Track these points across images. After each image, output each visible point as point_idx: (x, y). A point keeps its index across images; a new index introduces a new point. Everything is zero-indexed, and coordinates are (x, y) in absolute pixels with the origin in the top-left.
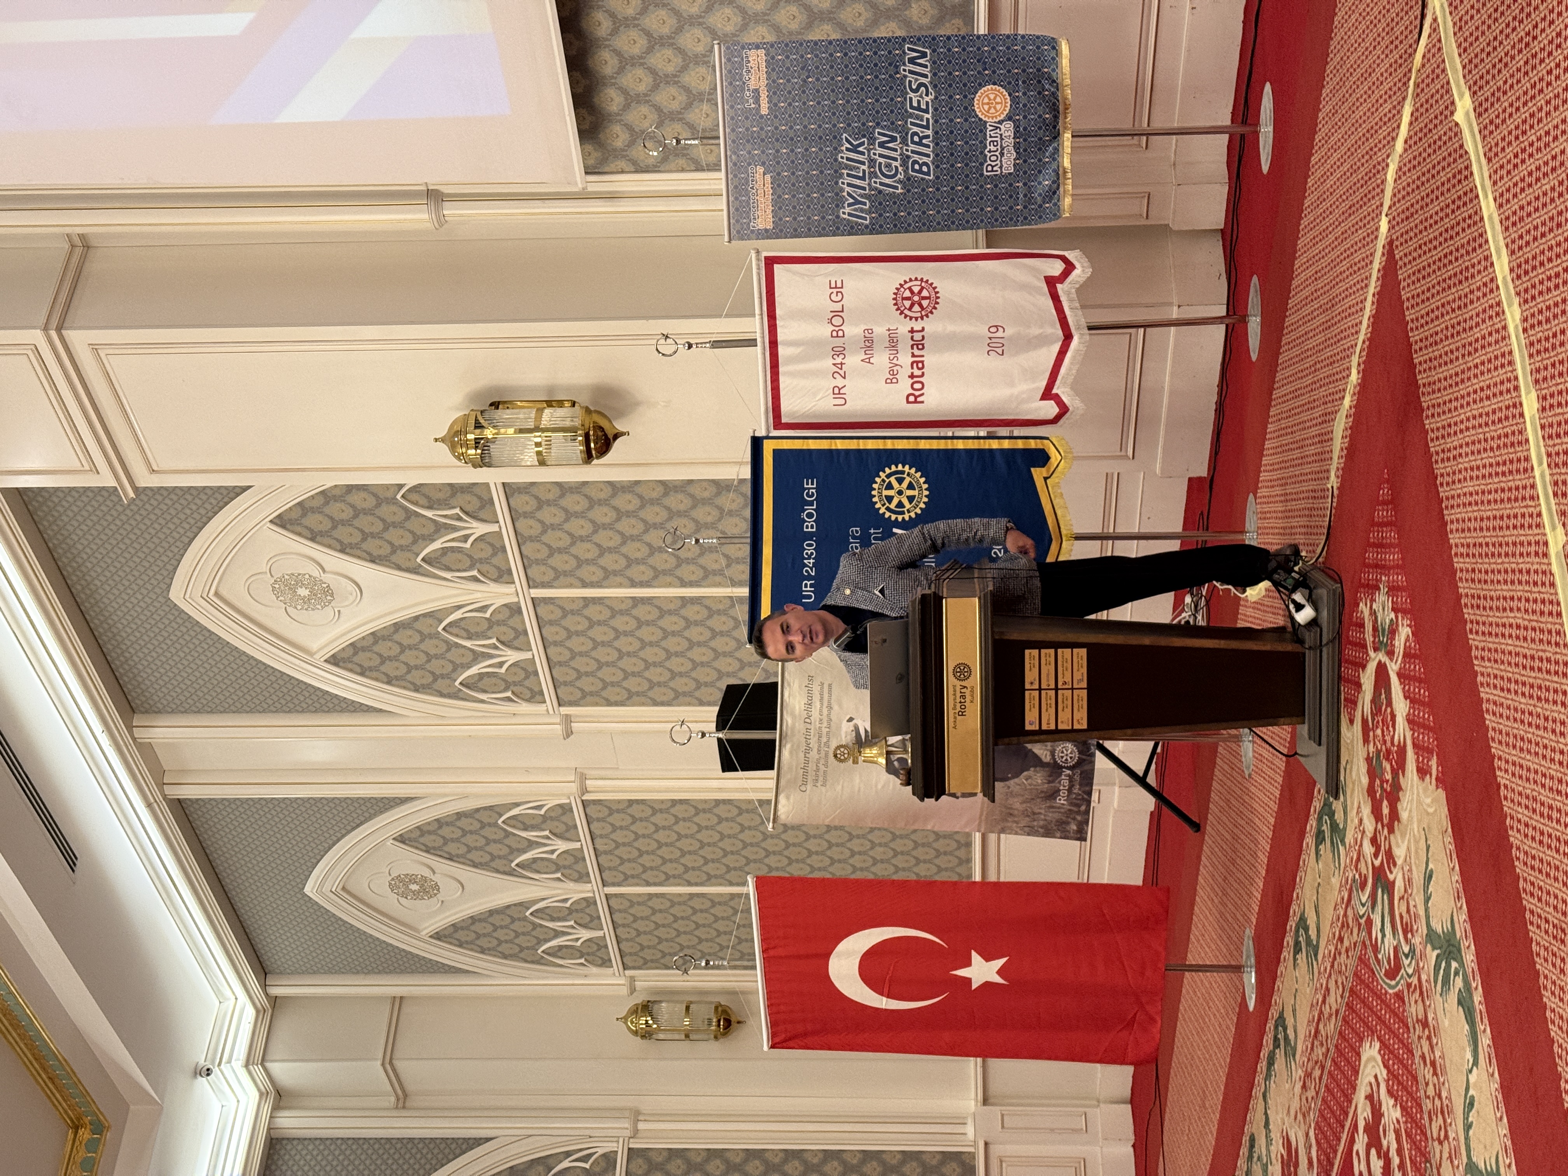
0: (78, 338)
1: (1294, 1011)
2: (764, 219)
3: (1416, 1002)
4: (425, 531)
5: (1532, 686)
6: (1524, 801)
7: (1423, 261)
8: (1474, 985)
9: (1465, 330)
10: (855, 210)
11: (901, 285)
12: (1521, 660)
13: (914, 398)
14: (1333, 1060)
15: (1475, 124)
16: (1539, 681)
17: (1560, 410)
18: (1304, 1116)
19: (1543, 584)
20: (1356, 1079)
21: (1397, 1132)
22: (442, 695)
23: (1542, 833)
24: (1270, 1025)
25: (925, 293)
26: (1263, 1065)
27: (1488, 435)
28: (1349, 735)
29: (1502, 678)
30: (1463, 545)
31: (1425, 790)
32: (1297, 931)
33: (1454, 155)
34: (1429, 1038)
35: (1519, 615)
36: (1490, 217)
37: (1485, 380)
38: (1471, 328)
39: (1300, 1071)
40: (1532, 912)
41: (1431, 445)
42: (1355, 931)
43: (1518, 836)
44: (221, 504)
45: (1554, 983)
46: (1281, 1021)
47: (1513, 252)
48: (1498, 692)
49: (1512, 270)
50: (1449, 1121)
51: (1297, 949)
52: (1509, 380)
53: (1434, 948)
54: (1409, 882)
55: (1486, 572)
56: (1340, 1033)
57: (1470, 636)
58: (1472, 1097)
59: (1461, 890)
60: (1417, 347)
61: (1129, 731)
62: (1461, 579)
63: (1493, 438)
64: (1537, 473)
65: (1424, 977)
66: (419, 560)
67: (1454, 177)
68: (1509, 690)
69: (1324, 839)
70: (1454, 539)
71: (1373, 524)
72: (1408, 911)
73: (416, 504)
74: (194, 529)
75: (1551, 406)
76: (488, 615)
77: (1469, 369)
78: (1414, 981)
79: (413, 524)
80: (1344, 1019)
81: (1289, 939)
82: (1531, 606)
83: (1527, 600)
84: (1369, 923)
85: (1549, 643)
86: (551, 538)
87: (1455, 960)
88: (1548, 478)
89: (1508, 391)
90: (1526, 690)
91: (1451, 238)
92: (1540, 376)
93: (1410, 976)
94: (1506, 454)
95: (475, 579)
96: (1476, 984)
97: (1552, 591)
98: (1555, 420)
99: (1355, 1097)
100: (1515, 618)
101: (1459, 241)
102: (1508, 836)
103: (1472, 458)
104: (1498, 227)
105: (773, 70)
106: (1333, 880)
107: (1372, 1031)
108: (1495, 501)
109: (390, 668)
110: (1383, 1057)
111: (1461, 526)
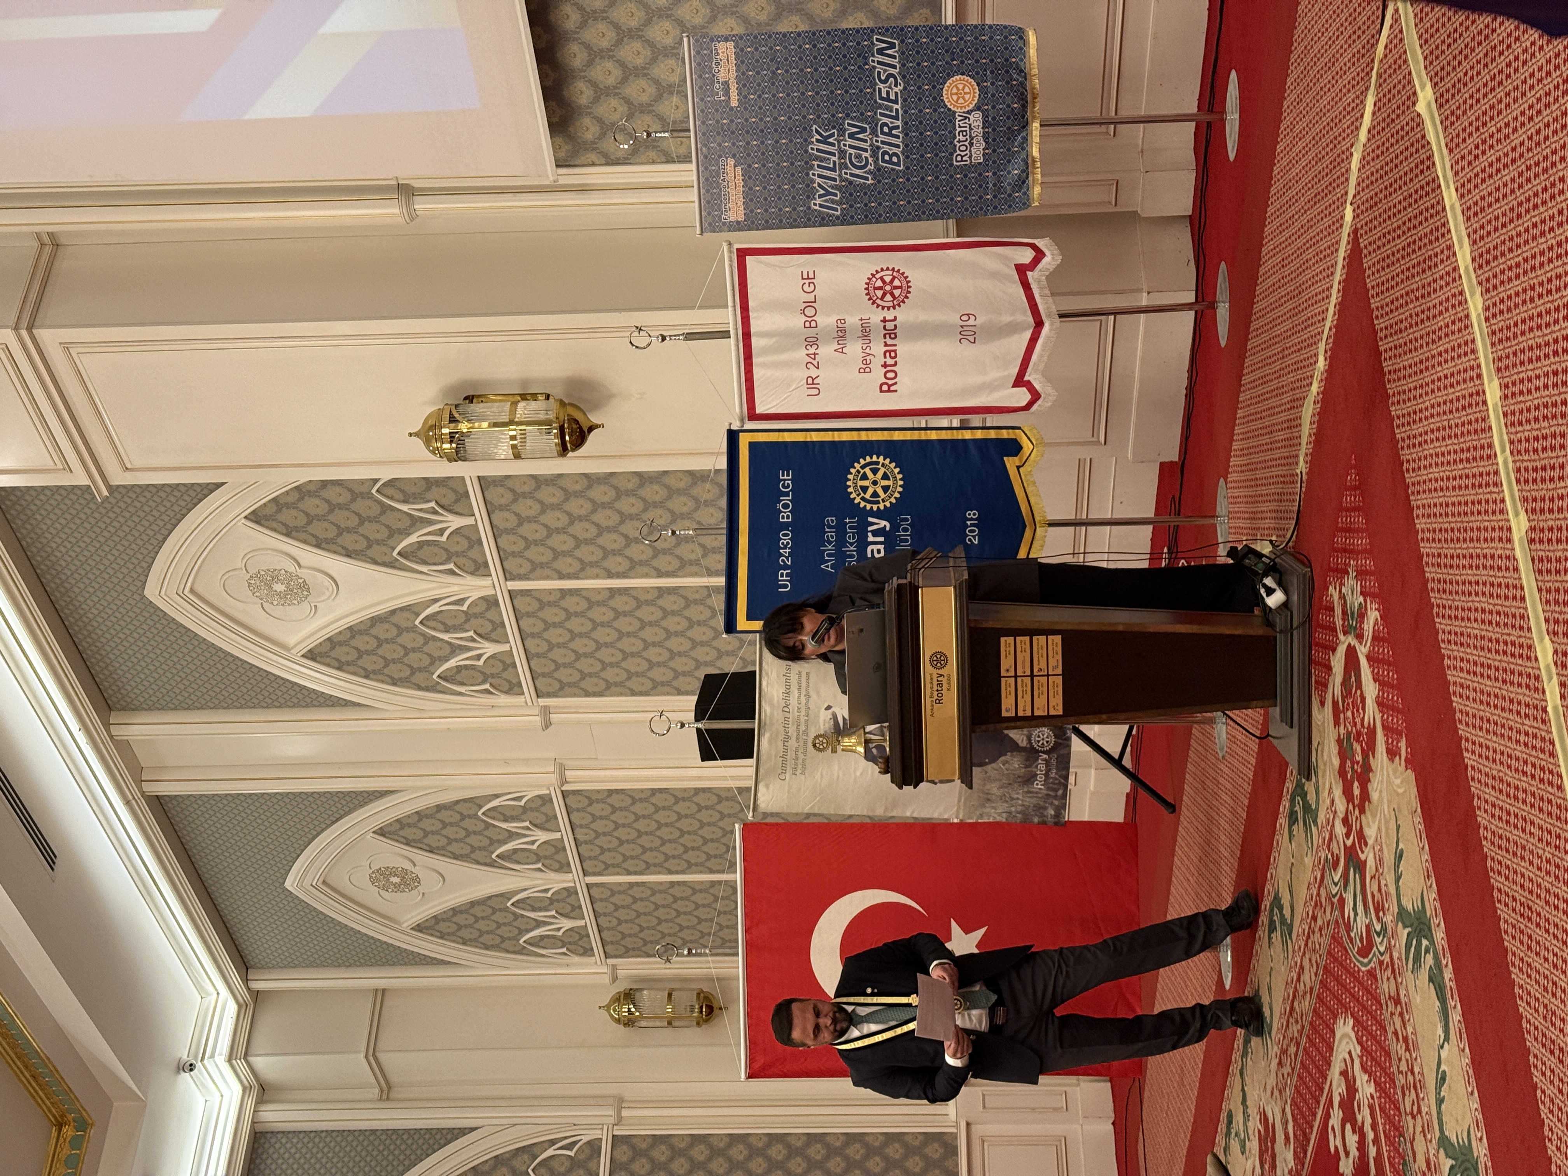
0: (49, 337)
1: (1270, 989)
2: (735, 211)
3: (1388, 979)
4: (400, 525)
5: (1497, 669)
6: (1490, 782)
7: (1388, 250)
8: (1444, 962)
9: (1428, 318)
10: (826, 201)
11: (873, 275)
12: (1486, 643)
13: (887, 388)
14: (1308, 1037)
15: (1436, 115)
16: (1505, 665)
17: (1522, 398)
18: (1280, 1092)
19: (1507, 569)
20: (1331, 1055)
21: (1371, 1107)
22: (419, 688)
23: (1509, 813)
25: (896, 283)
26: (1239, 1043)
27: (1452, 422)
28: (1320, 717)
29: (1468, 661)
30: (1429, 530)
31: (1395, 771)
32: (1272, 910)
33: (1416, 146)
34: (1401, 1014)
35: (1484, 599)
36: (1452, 207)
37: (1449, 368)
38: (1435, 317)
39: (1276, 1048)
40: (1500, 890)
41: (1397, 431)
42: (1328, 910)
43: (1485, 815)
44: (195, 500)
45: (1522, 960)
47: (1475, 242)
48: (1464, 675)
49: (1473, 260)
50: (1421, 1096)
51: (1272, 929)
52: (1472, 368)
53: (1405, 927)
54: (1380, 861)
55: (1452, 557)
56: (1315, 1010)
57: (1437, 620)
58: (1444, 1072)
59: (1431, 869)
60: (1382, 335)
61: (1104, 717)
62: (1427, 563)
63: (1457, 426)
64: (1500, 460)
65: (1396, 955)
66: (395, 553)
67: (1417, 167)
68: (1475, 673)
69: (1297, 819)
70: (1420, 524)
71: (1341, 509)
72: (1380, 890)
73: (391, 498)
74: (169, 526)
75: (1514, 394)
76: (465, 608)
77: (1433, 357)
78: (1386, 958)
79: (389, 519)
80: (1318, 996)
81: (1264, 919)
82: (1496, 591)
83: (1492, 585)
84: (1342, 901)
85: (1513, 626)
86: (527, 530)
87: (1425, 937)
88: (1511, 465)
89: (1472, 379)
90: (1492, 672)
91: (1415, 227)
92: (1502, 365)
93: (1382, 954)
94: (1470, 441)
95: (451, 572)
96: (1447, 961)
97: (1516, 576)
98: (1517, 408)
99: (1330, 1073)
100: (1480, 601)
101: (1422, 230)
102: (1476, 816)
103: (1437, 444)
104: (1460, 217)
105: (743, 62)
106: (1306, 860)
107: (1346, 1008)
108: (1460, 487)
109: (367, 662)
110: (1357, 1033)
111: (1427, 511)
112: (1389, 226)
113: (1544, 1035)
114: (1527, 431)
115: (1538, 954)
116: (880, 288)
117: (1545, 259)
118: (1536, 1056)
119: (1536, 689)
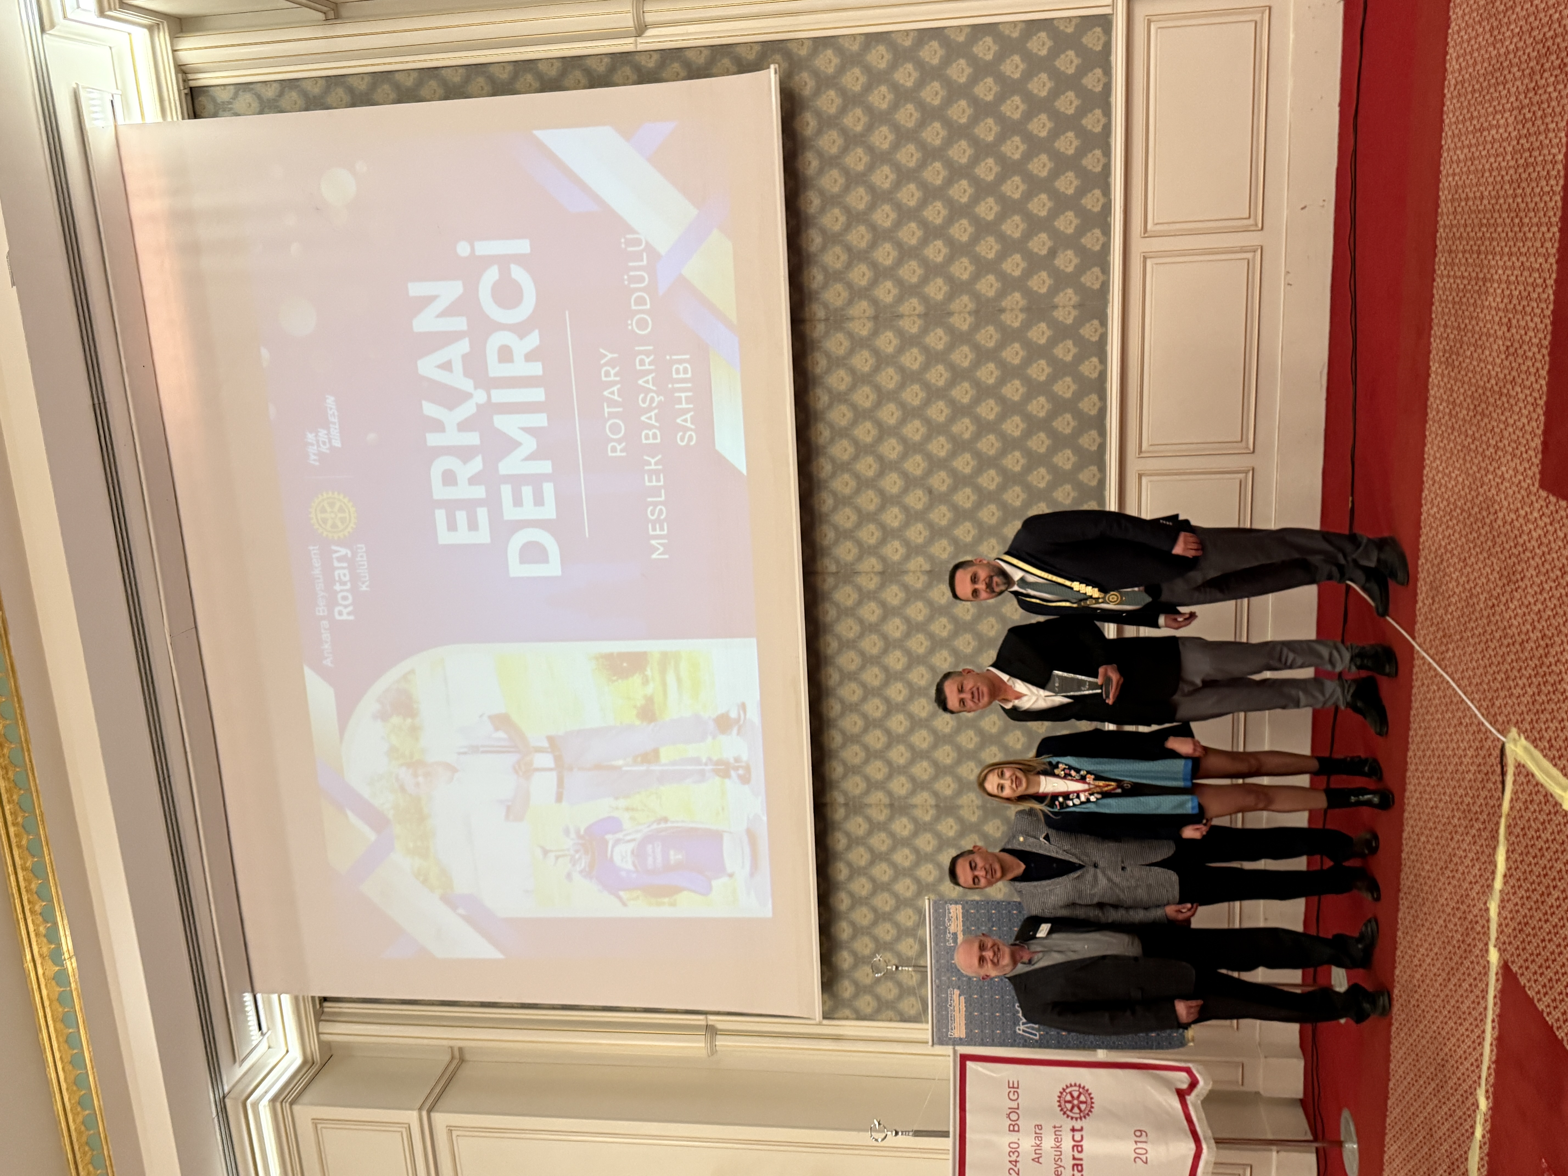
0: (441, 1119)
2: (959, 1030)
10: (1028, 1028)
11: (1064, 1090)
25: (1082, 1098)
105: (967, 920)
116: (1069, 1102)
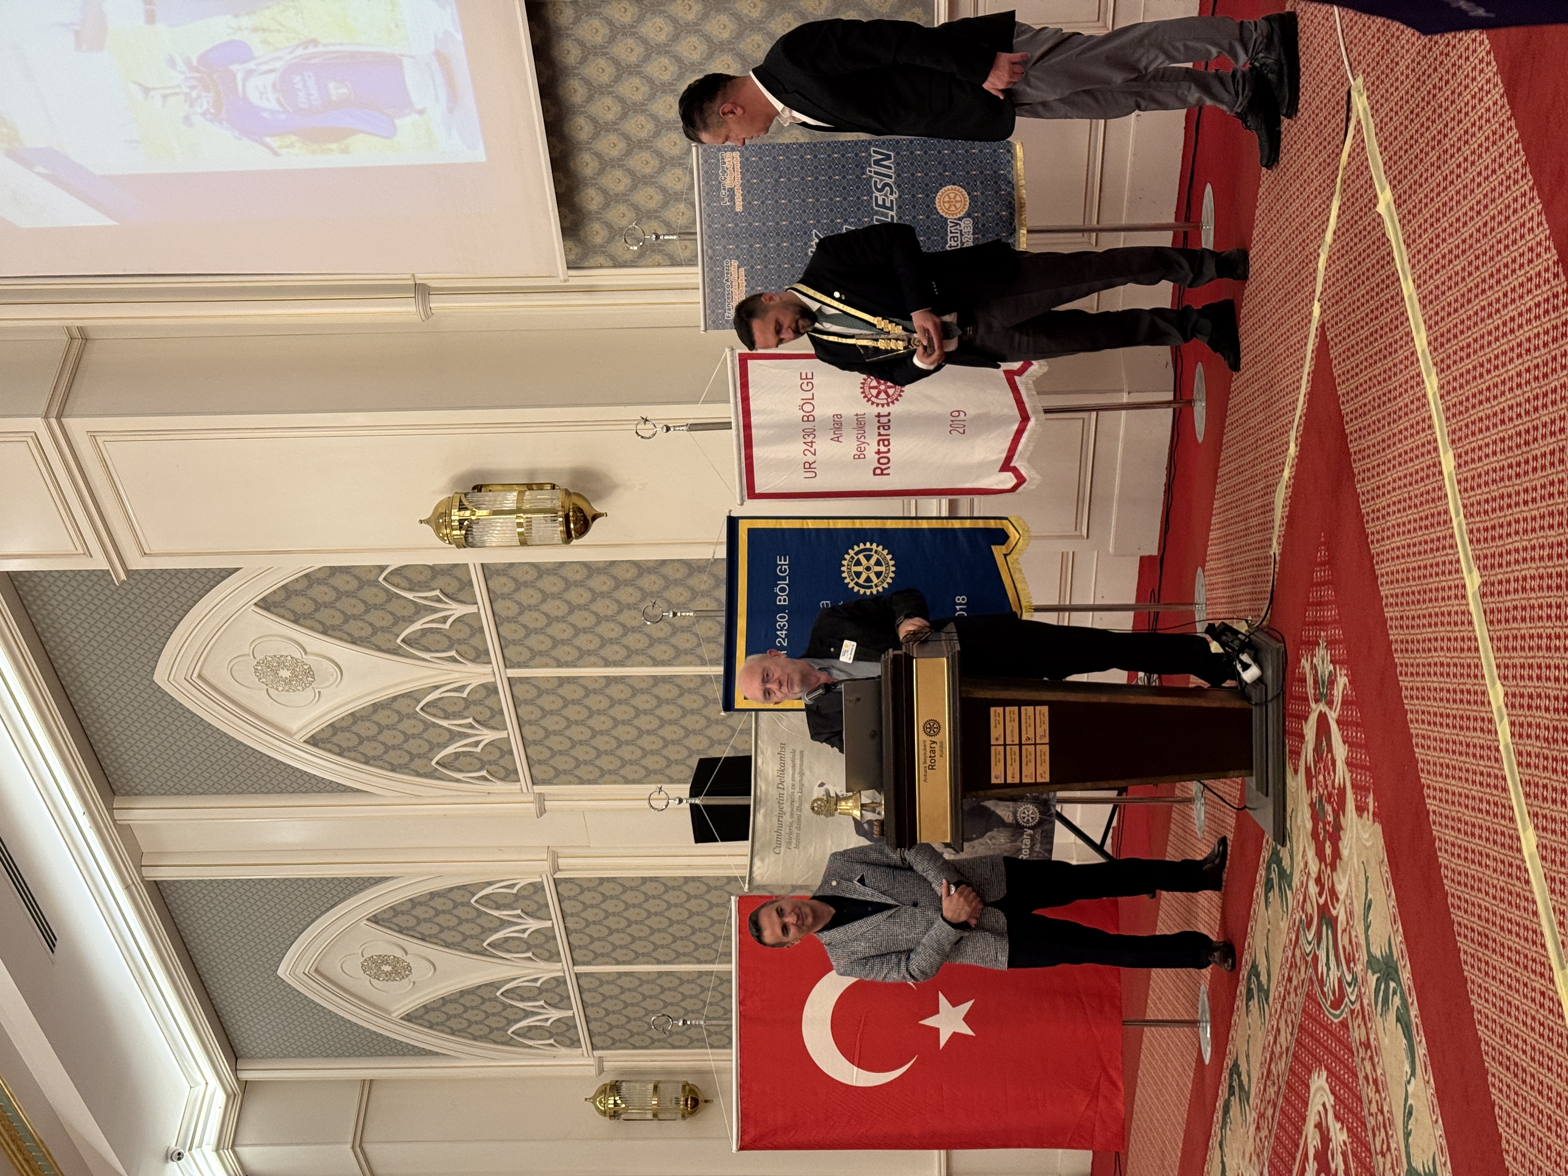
1: (1247, 1056)
3: (1359, 1026)
4: (406, 613)
5: (1455, 717)
6: (1450, 823)
7: (1352, 340)
8: (1410, 1001)
9: (1389, 400)
12: (1445, 694)
13: (880, 471)
14: (1285, 1096)
15: (1395, 214)
16: (1461, 712)
17: (1473, 466)
18: (1258, 1156)
19: (1463, 623)
20: (1306, 1110)
21: (1344, 1154)
22: (418, 775)
23: (1467, 850)
24: (1225, 1074)
26: (1218, 1115)
27: (1412, 494)
28: (1294, 784)
29: (1429, 713)
30: (1392, 596)
31: (1363, 826)
32: (1249, 978)
33: (1377, 244)
34: (1371, 1058)
35: (1442, 654)
36: (1410, 297)
37: (1408, 444)
38: (1395, 398)
39: (1254, 1114)
40: (1459, 924)
41: (1362, 506)
42: (1303, 969)
43: (1446, 855)
44: (208, 587)
45: (1480, 986)
46: (1235, 1069)
47: (1430, 327)
48: (1426, 726)
49: (1429, 344)
50: (1390, 1133)
51: (1250, 996)
52: (1429, 443)
53: (1374, 973)
54: (1350, 914)
55: (1413, 618)
56: (1291, 1069)
57: (1400, 678)
58: (1411, 1106)
59: (1397, 914)
60: (1348, 419)
61: (1089, 784)
62: (1391, 627)
63: (1416, 496)
64: (1455, 523)
65: (1366, 1002)
66: (399, 641)
67: (1378, 263)
68: (1435, 724)
69: (1272, 886)
70: (1384, 591)
71: (1313, 585)
72: (1350, 942)
73: (397, 586)
74: (180, 612)
75: (1466, 463)
76: (465, 695)
77: (1394, 435)
78: (1357, 1006)
79: (395, 606)
80: (1294, 1055)
81: (1242, 989)
82: (1453, 644)
83: (1449, 639)
84: (1316, 958)
85: (1469, 676)
86: (527, 618)
87: (1393, 980)
88: (1464, 527)
89: (1429, 452)
91: (1376, 318)
92: (1455, 437)
93: (1353, 1003)
94: (1427, 509)
95: (453, 660)
96: (1413, 999)
97: (1470, 628)
98: (1469, 475)
99: (1305, 1128)
100: (1438, 656)
101: (1383, 320)
102: (1437, 857)
103: (1399, 515)
104: (1417, 305)
105: (747, 170)
106: (1282, 924)
107: (1319, 1061)
108: (1420, 553)
109: (367, 748)
110: (1330, 1085)
111: (1391, 578)
112: (1353, 318)
113: (1501, 1053)
114: (1480, 495)
115: (1494, 978)
117: (1492, 338)
118: (1493, 1075)
119: (1490, 731)
